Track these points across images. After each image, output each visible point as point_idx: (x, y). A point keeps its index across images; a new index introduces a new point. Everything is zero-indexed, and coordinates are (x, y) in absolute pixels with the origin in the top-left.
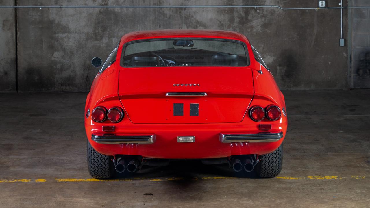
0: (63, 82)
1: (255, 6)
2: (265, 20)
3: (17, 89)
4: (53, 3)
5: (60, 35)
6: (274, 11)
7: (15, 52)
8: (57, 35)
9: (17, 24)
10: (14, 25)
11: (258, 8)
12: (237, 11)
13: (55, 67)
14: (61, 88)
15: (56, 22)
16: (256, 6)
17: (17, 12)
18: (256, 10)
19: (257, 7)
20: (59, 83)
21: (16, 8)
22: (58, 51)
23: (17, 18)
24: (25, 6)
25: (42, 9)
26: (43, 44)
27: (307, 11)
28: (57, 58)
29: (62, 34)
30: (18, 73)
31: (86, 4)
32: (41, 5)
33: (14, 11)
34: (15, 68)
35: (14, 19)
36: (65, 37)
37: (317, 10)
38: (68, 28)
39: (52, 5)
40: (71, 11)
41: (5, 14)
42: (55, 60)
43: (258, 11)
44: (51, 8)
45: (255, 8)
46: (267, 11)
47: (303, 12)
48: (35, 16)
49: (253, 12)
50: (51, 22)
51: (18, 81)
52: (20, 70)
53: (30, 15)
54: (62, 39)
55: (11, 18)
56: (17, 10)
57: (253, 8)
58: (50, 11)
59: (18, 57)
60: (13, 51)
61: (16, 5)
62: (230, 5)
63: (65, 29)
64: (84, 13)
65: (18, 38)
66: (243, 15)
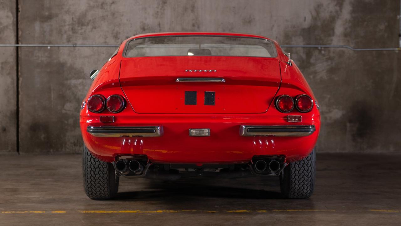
0: (76, 141)
1: (318, 45)
2: (332, 63)
3: (18, 150)
4: (65, 41)
5: (73, 82)
6: (343, 52)
7: (16, 103)
8: (69, 82)
9: (19, 68)
10: (15, 68)
11: (323, 48)
12: (297, 53)
13: (66, 122)
14: (74, 149)
15: (68, 65)
16: (321, 45)
17: (19, 53)
18: (320, 51)
19: (321, 47)
20: (71, 143)
21: (17, 47)
22: (70, 102)
23: (19, 59)
24: (30, 44)
25: (50, 48)
26: (52, 93)
27: (385, 52)
28: (69, 111)
29: (75, 80)
30: (20, 129)
31: (106, 42)
32: (50, 43)
33: (15, 51)
34: (16, 122)
35: (15, 60)
36: (80, 84)
37: (397, 52)
38: (83, 72)
39: (63, 43)
40: (87, 51)
41: (4, 54)
42: (66, 113)
43: (323, 52)
44: (62, 48)
45: (320, 48)
46: (334, 52)
47: (380, 54)
48: (42, 57)
49: (316, 53)
50: (62, 65)
51: (20, 140)
52: (22, 125)
53: (36, 57)
54: (75, 86)
55: (12, 60)
56: (19, 50)
57: (317, 48)
58: (61, 51)
59: (20, 109)
60: (14, 102)
61: (17, 43)
62: (287, 44)
63: (79, 74)
64: (103, 53)
65: (20, 85)
66: (304, 56)
